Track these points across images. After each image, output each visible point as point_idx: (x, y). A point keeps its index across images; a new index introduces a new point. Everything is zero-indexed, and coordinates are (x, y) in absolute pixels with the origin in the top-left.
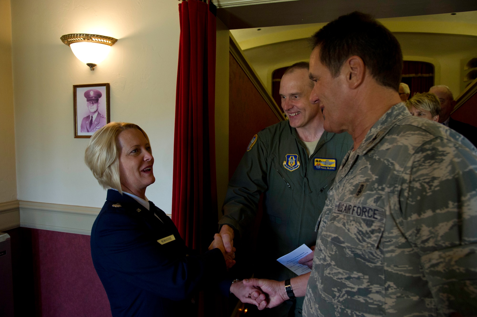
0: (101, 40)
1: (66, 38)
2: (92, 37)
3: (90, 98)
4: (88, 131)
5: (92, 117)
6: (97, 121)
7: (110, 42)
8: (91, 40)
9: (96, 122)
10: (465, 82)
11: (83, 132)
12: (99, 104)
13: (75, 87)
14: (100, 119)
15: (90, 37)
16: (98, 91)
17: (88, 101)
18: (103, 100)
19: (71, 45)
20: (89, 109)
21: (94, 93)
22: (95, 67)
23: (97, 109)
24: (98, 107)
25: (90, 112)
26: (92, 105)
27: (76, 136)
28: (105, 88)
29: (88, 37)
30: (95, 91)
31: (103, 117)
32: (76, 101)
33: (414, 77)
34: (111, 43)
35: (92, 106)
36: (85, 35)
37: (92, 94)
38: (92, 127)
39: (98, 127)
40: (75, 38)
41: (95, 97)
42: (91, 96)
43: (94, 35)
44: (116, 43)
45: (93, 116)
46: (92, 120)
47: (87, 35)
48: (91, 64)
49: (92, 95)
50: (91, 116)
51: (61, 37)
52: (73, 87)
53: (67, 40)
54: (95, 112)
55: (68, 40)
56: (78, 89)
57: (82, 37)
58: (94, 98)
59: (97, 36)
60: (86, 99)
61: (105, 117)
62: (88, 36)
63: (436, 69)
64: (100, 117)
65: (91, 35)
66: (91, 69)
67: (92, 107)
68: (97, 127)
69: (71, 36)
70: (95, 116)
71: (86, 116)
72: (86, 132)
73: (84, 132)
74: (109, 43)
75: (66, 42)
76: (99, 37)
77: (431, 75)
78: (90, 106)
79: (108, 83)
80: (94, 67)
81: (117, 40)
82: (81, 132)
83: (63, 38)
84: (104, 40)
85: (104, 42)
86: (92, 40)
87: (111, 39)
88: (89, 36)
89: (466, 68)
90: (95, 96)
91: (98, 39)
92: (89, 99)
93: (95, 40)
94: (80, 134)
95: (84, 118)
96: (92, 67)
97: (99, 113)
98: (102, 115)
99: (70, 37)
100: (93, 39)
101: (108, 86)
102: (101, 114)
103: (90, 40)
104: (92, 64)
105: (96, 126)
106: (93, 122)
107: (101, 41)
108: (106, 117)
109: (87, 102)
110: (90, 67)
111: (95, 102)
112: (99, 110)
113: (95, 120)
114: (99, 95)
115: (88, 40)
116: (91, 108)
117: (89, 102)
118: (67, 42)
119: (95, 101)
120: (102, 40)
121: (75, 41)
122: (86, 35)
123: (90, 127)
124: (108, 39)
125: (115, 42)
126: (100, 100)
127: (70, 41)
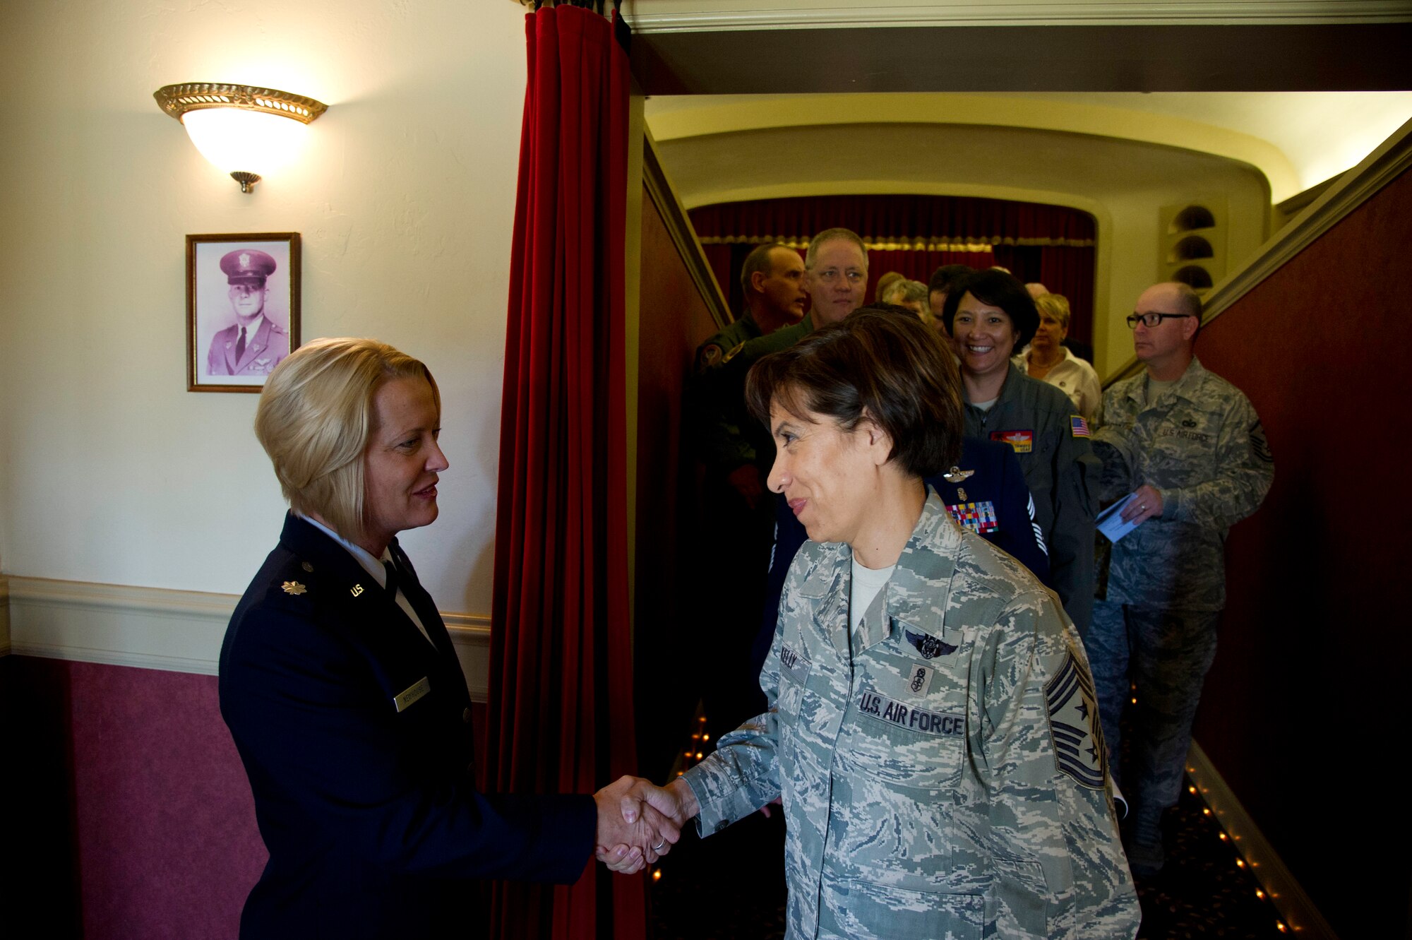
0: (281, 104)
1: (174, 95)
2: (256, 94)
3: (238, 273)
4: (231, 372)
5: (244, 330)
6: (259, 344)
7: (306, 113)
8: (251, 104)
9: (255, 345)
10: (1170, 264)
11: (216, 375)
12: (267, 292)
13: (193, 240)
14: (268, 336)
15: (251, 96)
16: (265, 254)
17: (231, 282)
18: (280, 281)
19: (185, 117)
20: (234, 308)
21: (251, 262)
22: (255, 184)
23: (260, 307)
24: (262, 301)
25: (239, 316)
26: (244, 295)
27: (194, 387)
28: (286, 245)
29: (243, 94)
30: (256, 253)
31: (278, 330)
32: (194, 283)
33: (1047, 247)
34: (309, 115)
35: (246, 297)
36: (234, 88)
37: (245, 262)
38: (243, 360)
39: (262, 359)
40: (202, 96)
41: (254, 272)
42: (241, 270)
43: (262, 90)
44: (323, 117)
45: (248, 329)
46: (243, 339)
47: (242, 89)
48: (244, 173)
49: (245, 266)
50: (240, 328)
51: (158, 89)
52: (187, 242)
53: (175, 101)
54: (254, 316)
55: (181, 100)
56: (201, 248)
57: (227, 92)
58: (250, 274)
59: (272, 93)
60: (225, 277)
61: (285, 331)
62: (243, 91)
63: (1102, 229)
64: (270, 329)
65: (254, 89)
66: (244, 190)
67: (246, 301)
68: (259, 361)
69: (192, 90)
70: (253, 328)
71: (224, 327)
72: (224, 374)
73: (219, 373)
74: (302, 114)
75: (173, 106)
76: (276, 97)
77: (1089, 242)
78: (237, 300)
79: (298, 231)
80: (252, 185)
81: (327, 106)
82: (210, 373)
83: (165, 95)
84: (289, 106)
85: (289, 111)
86: (255, 104)
87: (311, 103)
88: (246, 93)
89: (1172, 230)
90: (254, 269)
91: (272, 102)
92: (236, 277)
93: (263, 105)
94: (203, 378)
95: (219, 335)
96: (246, 183)
97: (265, 320)
98: (276, 326)
99: (188, 92)
100: (259, 101)
101: (294, 240)
102: (271, 324)
103: (247, 103)
104: (249, 174)
105: (255, 358)
106: (247, 346)
107: (281, 109)
108: (290, 332)
109: (229, 287)
110: (242, 184)
111: (253, 287)
112: (265, 310)
113: (253, 341)
114: (268, 267)
115: (244, 102)
116: (241, 305)
117: (236, 286)
118: (175, 106)
119: (254, 285)
120: (285, 106)
121: (203, 105)
122: (237, 89)
123: (238, 360)
124: (302, 104)
125: (321, 114)
126: (271, 280)
127: (185, 102)
